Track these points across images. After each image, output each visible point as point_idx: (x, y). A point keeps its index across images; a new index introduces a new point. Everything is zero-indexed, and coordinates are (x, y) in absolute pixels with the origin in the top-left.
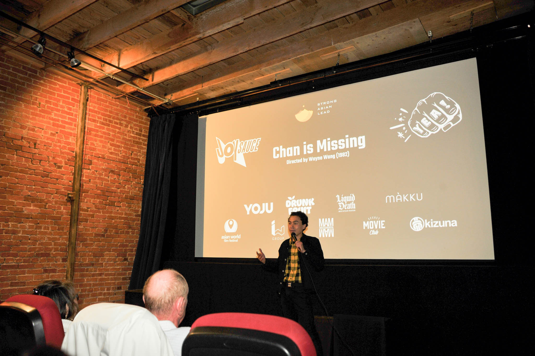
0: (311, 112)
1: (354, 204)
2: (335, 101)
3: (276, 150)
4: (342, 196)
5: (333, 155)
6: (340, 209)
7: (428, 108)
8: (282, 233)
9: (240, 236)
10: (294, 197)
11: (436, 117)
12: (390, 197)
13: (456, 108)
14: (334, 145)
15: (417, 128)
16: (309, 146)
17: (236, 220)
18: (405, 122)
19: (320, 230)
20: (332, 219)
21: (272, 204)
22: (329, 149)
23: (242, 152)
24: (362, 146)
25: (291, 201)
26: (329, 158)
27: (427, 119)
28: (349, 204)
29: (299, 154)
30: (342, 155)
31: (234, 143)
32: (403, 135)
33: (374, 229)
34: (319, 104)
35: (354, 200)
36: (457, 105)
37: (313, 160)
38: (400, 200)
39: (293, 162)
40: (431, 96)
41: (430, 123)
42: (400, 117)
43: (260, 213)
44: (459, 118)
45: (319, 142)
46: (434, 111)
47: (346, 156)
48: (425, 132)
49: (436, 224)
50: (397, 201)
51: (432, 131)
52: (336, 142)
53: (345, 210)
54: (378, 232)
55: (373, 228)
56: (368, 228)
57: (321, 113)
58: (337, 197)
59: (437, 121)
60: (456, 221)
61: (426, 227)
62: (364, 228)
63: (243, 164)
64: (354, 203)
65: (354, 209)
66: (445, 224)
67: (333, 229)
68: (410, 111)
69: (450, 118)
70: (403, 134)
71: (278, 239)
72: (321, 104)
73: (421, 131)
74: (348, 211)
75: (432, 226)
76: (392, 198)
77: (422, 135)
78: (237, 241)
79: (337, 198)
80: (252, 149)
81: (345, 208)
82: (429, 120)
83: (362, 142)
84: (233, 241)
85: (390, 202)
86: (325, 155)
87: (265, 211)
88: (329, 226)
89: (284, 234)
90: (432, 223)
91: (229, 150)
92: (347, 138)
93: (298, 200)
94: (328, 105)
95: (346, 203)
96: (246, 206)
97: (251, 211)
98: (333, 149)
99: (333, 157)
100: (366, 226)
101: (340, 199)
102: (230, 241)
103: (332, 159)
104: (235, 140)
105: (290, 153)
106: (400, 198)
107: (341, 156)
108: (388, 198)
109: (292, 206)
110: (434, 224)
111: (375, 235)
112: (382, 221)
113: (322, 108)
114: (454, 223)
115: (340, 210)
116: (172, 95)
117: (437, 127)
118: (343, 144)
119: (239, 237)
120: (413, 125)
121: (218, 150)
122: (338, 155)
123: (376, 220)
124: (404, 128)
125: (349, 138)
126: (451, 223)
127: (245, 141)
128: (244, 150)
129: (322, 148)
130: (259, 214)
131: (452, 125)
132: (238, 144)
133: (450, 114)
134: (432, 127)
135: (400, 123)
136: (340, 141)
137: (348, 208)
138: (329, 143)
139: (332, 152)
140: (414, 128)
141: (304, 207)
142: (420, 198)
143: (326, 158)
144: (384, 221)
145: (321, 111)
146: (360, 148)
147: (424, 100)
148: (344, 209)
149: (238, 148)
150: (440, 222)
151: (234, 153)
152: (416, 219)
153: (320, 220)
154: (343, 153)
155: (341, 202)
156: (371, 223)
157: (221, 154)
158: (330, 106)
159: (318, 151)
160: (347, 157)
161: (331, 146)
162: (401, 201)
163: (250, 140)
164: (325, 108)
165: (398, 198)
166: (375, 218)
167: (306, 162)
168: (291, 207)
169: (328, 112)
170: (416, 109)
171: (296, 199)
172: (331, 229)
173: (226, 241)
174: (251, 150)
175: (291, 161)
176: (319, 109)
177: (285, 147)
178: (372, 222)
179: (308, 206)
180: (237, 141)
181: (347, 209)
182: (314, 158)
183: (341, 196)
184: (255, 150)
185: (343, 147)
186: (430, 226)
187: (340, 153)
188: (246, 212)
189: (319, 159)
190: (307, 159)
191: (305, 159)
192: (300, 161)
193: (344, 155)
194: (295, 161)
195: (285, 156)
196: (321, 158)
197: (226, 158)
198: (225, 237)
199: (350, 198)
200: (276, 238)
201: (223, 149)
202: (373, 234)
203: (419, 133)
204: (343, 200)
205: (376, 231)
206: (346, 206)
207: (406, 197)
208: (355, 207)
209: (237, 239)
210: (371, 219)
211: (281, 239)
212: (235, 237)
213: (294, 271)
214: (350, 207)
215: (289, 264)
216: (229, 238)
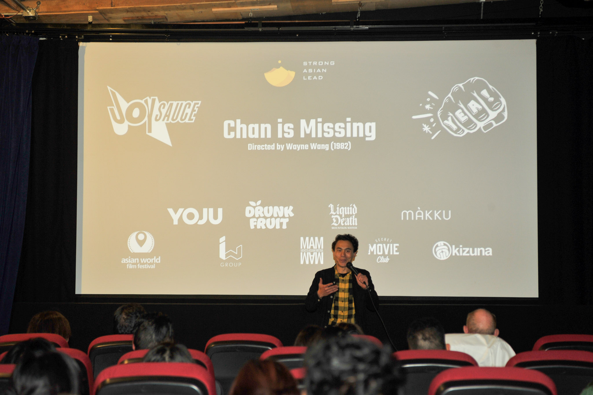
0: (292, 74)
1: (356, 219)
2: (333, 63)
3: (229, 124)
4: (338, 206)
5: (326, 145)
6: (333, 224)
7: (465, 97)
8: (237, 256)
9: (159, 259)
10: (259, 202)
11: (475, 111)
12: (407, 213)
13: (501, 103)
14: (328, 129)
15: (449, 122)
16: (286, 126)
17: (151, 234)
18: (434, 111)
19: (301, 253)
20: (322, 238)
21: (220, 211)
22: (320, 135)
23: (163, 120)
24: (370, 136)
25: (254, 207)
26: (320, 148)
27: (463, 112)
28: (348, 219)
29: (269, 136)
31: (146, 102)
32: (429, 130)
33: (384, 255)
34: (305, 64)
35: (356, 212)
36: (503, 100)
37: (294, 149)
38: (421, 217)
39: (260, 147)
40: (470, 80)
41: (466, 117)
42: (428, 103)
43: (198, 223)
44: (504, 118)
45: (303, 122)
46: (472, 102)
47: (346, 148)
48: (459, 129)
49: (466, 252)
50: (417, 219)
51: (469, 129)
52: (331, 125)
53: (342, 226)
54: (388, 259)
55: (381, 253)
56: (375, 253)
57: (309, 78)
58: (329, 206)
59: (476, 116)
60: (491, 249)
61: (454, 254)
62: (369, 254)
63: (166, 140)
64: (355, 218)
65: (355, 226)
66: (477, 252)
67: (322, 253)
68: (442, 96)
69: (493, 114)
70: (430, 128)
71: (231, 265)
72: (308, 64)
73: (455, 127)
74: (346, 228)
75: (461, 254)
76: (410, 214)
77: (456, 132)
78: (153, 267)
79: (330, 208)
80: (183, 118)
81: (342, 224)
82: (465, 114)
83: (370, 131)
84: (146, 266)
85: (408, 219)
86: (314, 144)
87: (208, 220)
88: (316, 248)
89: (242, 257)
90: (461, 249)
91: (136, 113)
92: (349, 122)
93: (266, 208)
94: (321, 68)
95: (343, 216)
96: (171, 211)
97: (181, 219)
98: (326, 135)
99: (326, 147)
100: (372, 251)
101: (335, 210)
102: (140, 266)
103: (324, 150)
104: (148, 98)
105: (253, 134)
106: (421, 215)
107: (339, 148)
108: (405, 214)
109: (257, 216)
110: (463, 251)
112: (395, 245)
113: (310, 71)
114: (488, 252)
115: (334, 226)
117: (476, 124)
118: (343, 131)
119: (158, 261)
120: (445, 117)
121: (112, 110)
122: (333, 145)
123: (386, 243)
124: (432, 120)
125: (352, 122)
126: (485, 251)
127: (170, 102)
128: (166, 118)
129: (308, 132)
130: (196, 224)
131: (495, 125)
132: (156, 105)
133: (492, 110)
134: (468, 123)
135: (427, 112)
136: (337, 125)
138: (320, 125)
139: (324, 140)
140: (446, 122)
141: (276, 218)
142: (447, 216)
143: (315, 148)
144: (398, 245)
145: (308, 74)
146: (367, 139)
147: (461, 85)
148: (340, 224)
149: (156, 112)
150: (471, 249)
151: (146, 119)
152: (440, 243)
153: (302, 239)
154: (341, 144)
155: (336, 214)
156: (380, 247)
157: (118, 118)
158: (323, 70)
159: (302, 135)
161: (323, 132)
162: (423, 219)
163: (180, 102)
164: (316, 71)
165: (418, 215)
166: (385, 239)
167: (282, 150)
168: (254, 217)
169: (321, 78)
170: (450, 95)
171: (263, 205)
172: (319, 253)
173: (131, 267)
174: (181, 119)
175: (255, 146)
176: (305, 71)
177: (246, 122)
178: (381, 245)
179: (284, 217)
180: (153, 101)
181: (344, 226)
182: (296, 145)
184: (190, 119)
185: (342, 135)
186: (458, 254)
187: (337, 144)
188: (172, 220)
189: (304, 149)
190: (284, 145)
191: (279, 145)
192: (272, 147)
193: (342, 147)
194: (263, 147)
195: (244, 136)
196: (306, 147)
197: (129, 126)
198: (128, 260)
199: (350, 209)
200: (227, 264)
201: (124, 109)
202: (381, 262)
203: (451, 129)
204: (339, 212)
205: (386, 258)
206: (343, 220)
207: (429, 215)
208: (357, 223)
209: (154, 264)
210: (379, 241)
211: (236, 265)
212: (149, 261)
213: (343, 311)
214: (349, 223)
215: (336, 302)
216: (138, 262)
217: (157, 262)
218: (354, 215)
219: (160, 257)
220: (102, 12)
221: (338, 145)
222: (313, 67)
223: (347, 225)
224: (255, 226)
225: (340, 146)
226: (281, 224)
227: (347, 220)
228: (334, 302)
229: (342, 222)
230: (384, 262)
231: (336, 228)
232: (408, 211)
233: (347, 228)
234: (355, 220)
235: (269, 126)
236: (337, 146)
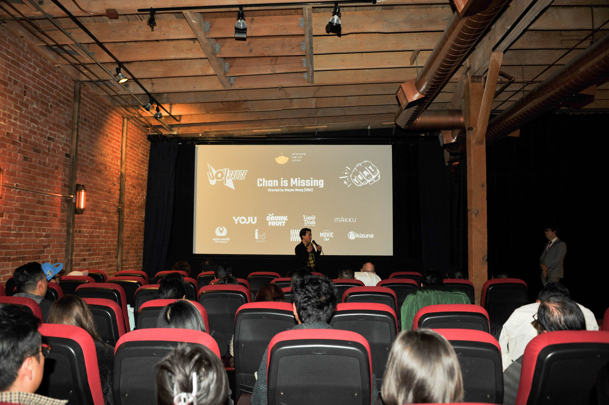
0: (287, 159)
2: (305, 154)
3: (260, 180)
4: (308, 215)
6: (305, 224)
7: (362, 169)
8: (263, 238)
10: (273, 214)
11: (366, 175)
13: (377, 172)
14: (303, 183)
15: (355, 180)
16: (285, 181)
17: (226, 228)
18: (349, 175)
19: (291, 237)
20: (300, 230)
21: (256, 218)
22: (299, 185)
23: (231, 178)
25: (270, 217)
26: (299, 191)
27: (361, 175)
28: (311, 222)
29: (277, 185)
31: (224, 170)
32: (347, 183)
33: (327, 237)
35: (316, 219)
36: (378, 170)
39: (273, 190)
40: (364, 162)
42: (346, 171)
43: (246, 223)
44: (378, 178)
45: (292, 179)
46: (365, 171)
47: (311, 191)
48: (359, 183)
49: (362, 236)
50: (341, 222)
51: (364, 183)
52: (304, 181)
54: (329, 239)
56: (323, 237)
57: (295, 160)
58: (304, 216)
59: (367, 178)
61: (357, 237)
62: (320, 237)
63: (232, 187)
64: (314, 222)
65: (314, 225)
66: (367, 236)
68: (352, 169)
69: (374, 177)
72: (294, 154)
73: (358, 182)
76: (338, 219)
77: (358, 184)
78: (226, 242)
80: (240, 178)
82: (362, 177)
83: (321, 184)
84: (223, 242)
85: (337, 222)
86: (297, 189)
87: (250, 222)
88: (297, 234)
89: (265, 238)
90: (360, 235)
91: (219, 175)
93: (276, 217)
94: (300, 156)
95: (309, 220)
96: (234, 218)
97: (238, 222)
98: (302, 185)
99: (302, 190)
100: (322, 235)
101: (306, 218)
102: (221, 242)
103: (301, 192)
105: (270, 184)
107: (308, 191)
108: (336, 219)
109: (272, 220)
111: (327, 241)
112: (332, 233)
113: (295, 157)
114: (372, 236)
116: (179, 129)
117: (366, 181)
118: (309, 183)
119: (228, 239)
120: (353, 178)
121: (209, 174)
122: (305, 190)
124: (348, 179)
125: (313, 180)
127: (234, 171)
128: (233, 178)
129: (294, 184)
131: (375, 181)
132: (228, 172)
133: (373, 175)
134: (363, 180)
135: (345, 175)
136: (307, 181)
137: (311, 224)
138: (299, 181)
139: (301, 187)
141: (280, 221)
142: (354, 221)
143: (297, 191)
145: (294, 159)
146: (320, 187)
147: (360, 164)
148: (308, 224)
149: (228, 175)
150: (364, 235)
151: (224, 178)
152: (351, 232)
153: (291, 230)
154: (309, 189)
155: (306, 220)
156: (325, 234)
157: (212, 177)
159: (292, 185)
161: (301, 184)
162: (344, 222)
163: (239, 171)
164: (298, 157)
165: (342, 220)
166: (327, 231)
168: (270, 221)
169: (300, 160)
170: (355, 168)
171: (274, 215)
173: (217, 242)
175: (271, 190)
176: (293, 157)
177: (267, 179)
179: (283, 221)
180: (227, 170)
182: (289, 190)
184: (243, 178)
185: (309, 185)
186: (359, 237)
188: (234, 222)
189: (292, 191)
191: (282, 190)
192: (278, 190)
194: (275, 190)
195: (266, 185)
197: (216, 181)
198: (215, 239)
199: (312, 217)
200: (258, 241)
201: (214, 174)
203: (356, 183)
206: (309, 222)
207: (347, 220)
210: (325, 231)
211: (262, 242)
212: (225, 239)
216: (220, 240)
218: (314, 220)
220: (205, 132)
221: (307, 189)
222: (296, 156)
224: (271, 225)
226: (282, 224)
233: (311, 226)
235: (277, 181)
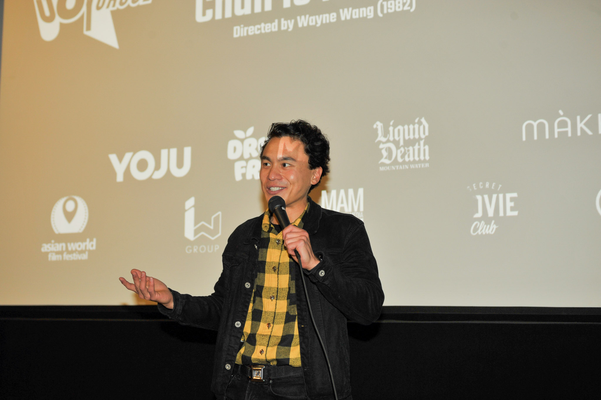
1: (427, 147)
4: (391, 123)
5: (369, 8)
6: (383, 160)
8: (214, 233)
9: (94, 242)
10: (250, 131)
12: (535, 124)
17: (84, 199)
20: (361, 191)
21: (188, 151)
23: (108, 7)
25: (242, 141)
26: (357, 16)
28: (411, 148)
29: (268, 7)
30: (393, 7)
33: (486, 218)
35: (427, 133)
37: (311, 24)
38: (566, 132)
39: (253, 30)
43: (154, 177)
47: (406, 8)
50: (556, 136)
53: (399, 164)
54: (495, 227)
55: (480, 214)
58: (375, 126)
63: (111, 38)
64: (424, 146)
65: (425, 161)
71: (203, 249)
74: (407, 167)
76: (541, 127)
78: (85, 257)
79: (376, 129)
81: (400, 160)
84: (75, 257)
85: (536, 137)
86: (346, 10)
87: (168, 172)
88: (350, 210)
89: (219, 235)
91: (71, 1)
95: (402, 143)
96: (113, 158)
97: (127, 172)
99: (369, 12)
101: (386, 133)
102: (66, 257)
103: (365, 19)
105: (243, 7)
106: (566, 126)
107: (393, 10)
108: (530, 128)
109: (246, 156)
111: (489, 235)
112: (509, 196)
115: (383, 164)
119: (92, 246)
122: (382, 6)
123: (490, 193)
128: (112, 2)
130: (150, 179)
137: (407, 159)
143: (348, 18)
144: (515, 195)
148: (395, 162)
153: (324, 193)
154: (397, 1)
155: (388, 141)
157: (47, 13)
160: (409, 11)
162: (570, 134)
165: (559, 127)
166: (487, 185)
167: (290, 30)
168: (241, 158)
171: (256, 135)
173: (53, 257)
175: (246, 28)
178: (479, 198)
181: (404, 163)
182: (314, 18)
183: (389, 126)
187: (390, 2)
188: (114, 174)
189: (328, 21)
190: (293, 21)
191: (286, 22)
192: (272, 27)
193: (399, 7)
194: (258, 29)
195: (228, 14)
196: (331, 17)
197: (62, 25)
198: (51, 246)
199: (414, 129)
200: (196, 248)
202: (480, 233)
204: (394, 136)
205: (490, 224)
206: (401, 152)
207: (585, 124)
208: (430, 155)
209: (87, 253)
210: (475, 189)
211: (210, 250)
212: (79, 246)
213: (272, 325)
214: (414, 156)
215: (258, 299)
216: (64, 249)
217: (91, 249)
218: (422, 139)
219: (95, 240)
221: (391, 4)
223: (409, 161)
224: (244, 175)
225: (395, 5)
227: (408, 151)
228: (252, 299)
229: (399, 155)
230: (486, 234)
231: (388, 168)
232: (535, 121)
233: (409, 167)
234: (424, 150)
236: (389, 6)
